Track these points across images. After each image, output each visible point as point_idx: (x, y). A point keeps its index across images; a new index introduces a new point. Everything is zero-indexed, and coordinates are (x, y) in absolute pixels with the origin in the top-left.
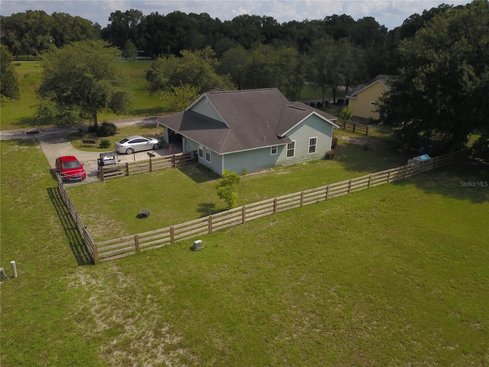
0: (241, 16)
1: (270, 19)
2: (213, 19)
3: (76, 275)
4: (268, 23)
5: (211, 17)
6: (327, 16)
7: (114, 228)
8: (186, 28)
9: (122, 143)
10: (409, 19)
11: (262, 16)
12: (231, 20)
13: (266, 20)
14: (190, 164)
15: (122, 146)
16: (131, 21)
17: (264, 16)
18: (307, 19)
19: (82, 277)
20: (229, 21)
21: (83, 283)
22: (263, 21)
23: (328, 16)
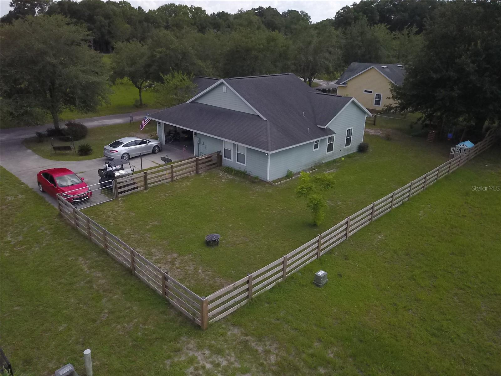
0: (166, 5)
1: (198, 10)
2: (135, 8)
3: (187, 354)
4: (197, 13)
5: (132, 6)
6: (252, 8)
7: (185, 266)
8: (107, 17)
9: (115, 147)
10: (341, 11)
11: (189, 6)
12: (156, 9)
13: (194, 10)
14: (214, 168)
15: (117, 151)
16: (38, 8)
17: (192, 6)
18: (242, 9)
19: (199, 355)
20: (154, 10)
21: (208, 366)
22: (191, 11)
23: (254, 8)
